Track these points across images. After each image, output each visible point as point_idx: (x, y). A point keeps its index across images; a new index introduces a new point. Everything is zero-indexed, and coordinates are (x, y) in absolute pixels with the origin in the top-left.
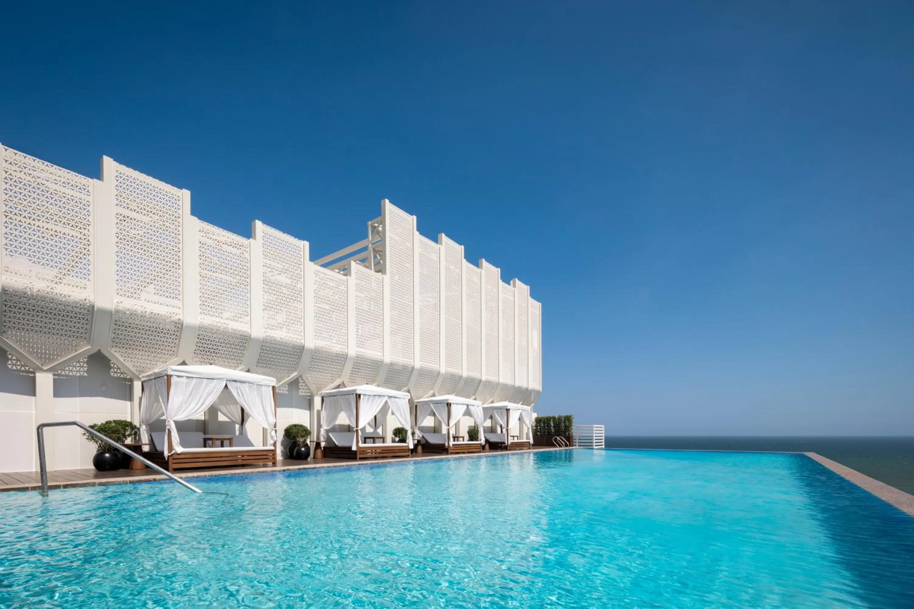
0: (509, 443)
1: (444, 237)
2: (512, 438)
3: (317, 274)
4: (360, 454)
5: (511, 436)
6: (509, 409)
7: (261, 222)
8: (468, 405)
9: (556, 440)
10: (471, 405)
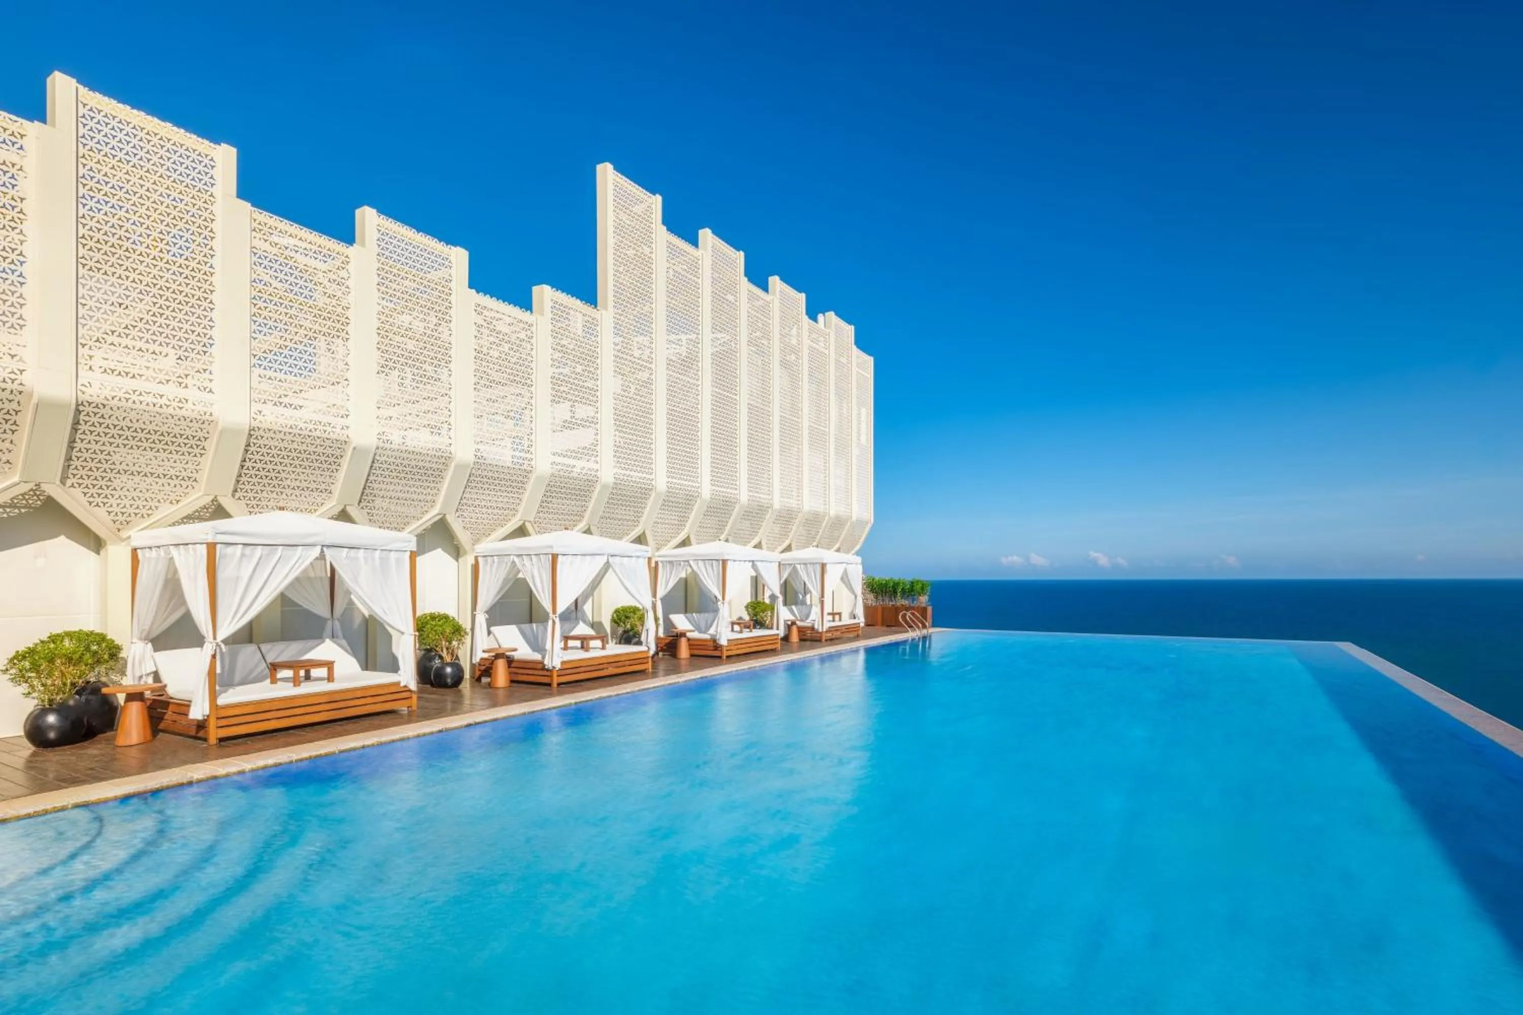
0: (825, 630)
1: (706, 235)
2: (830, 618)
3: (479, 310)
4: (558, 676)
5: (829, 614)
6: (826, 564)
7: (374, 211)
8: (753, 561)
9: (904, 616)
10: (757, 561)
